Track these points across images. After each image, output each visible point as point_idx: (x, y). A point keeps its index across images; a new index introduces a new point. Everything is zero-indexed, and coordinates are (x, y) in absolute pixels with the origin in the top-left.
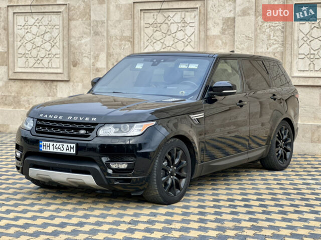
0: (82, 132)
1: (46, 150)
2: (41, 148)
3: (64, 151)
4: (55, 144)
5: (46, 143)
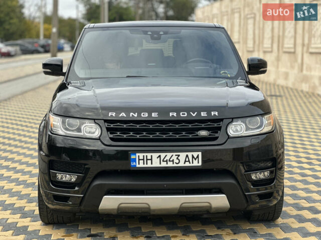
0: (203, 133)
1: (145, 166)
2: (133, 164)
3: (182, 164)
4: (163, 155)
5: (145, 154)
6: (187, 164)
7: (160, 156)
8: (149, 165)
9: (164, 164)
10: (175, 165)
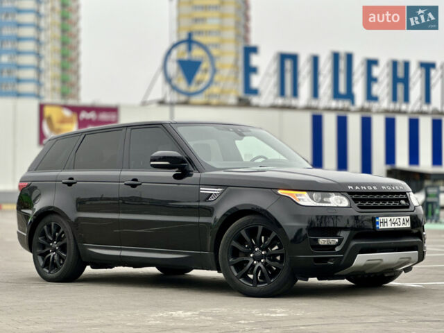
1: (384, 227)
3: (401, 226)
4: (392, 218)
5: (383, 218)
6: (404, 226)
7: (391, 220)
8: (386, 227)
9: (393, 226)
10: (399, 227)
